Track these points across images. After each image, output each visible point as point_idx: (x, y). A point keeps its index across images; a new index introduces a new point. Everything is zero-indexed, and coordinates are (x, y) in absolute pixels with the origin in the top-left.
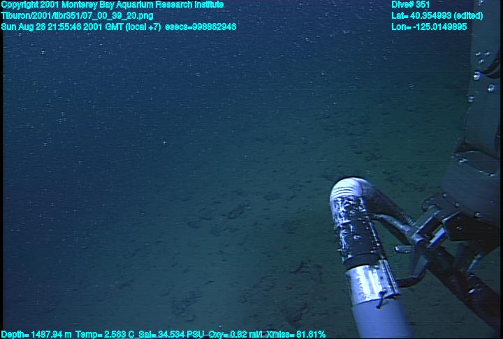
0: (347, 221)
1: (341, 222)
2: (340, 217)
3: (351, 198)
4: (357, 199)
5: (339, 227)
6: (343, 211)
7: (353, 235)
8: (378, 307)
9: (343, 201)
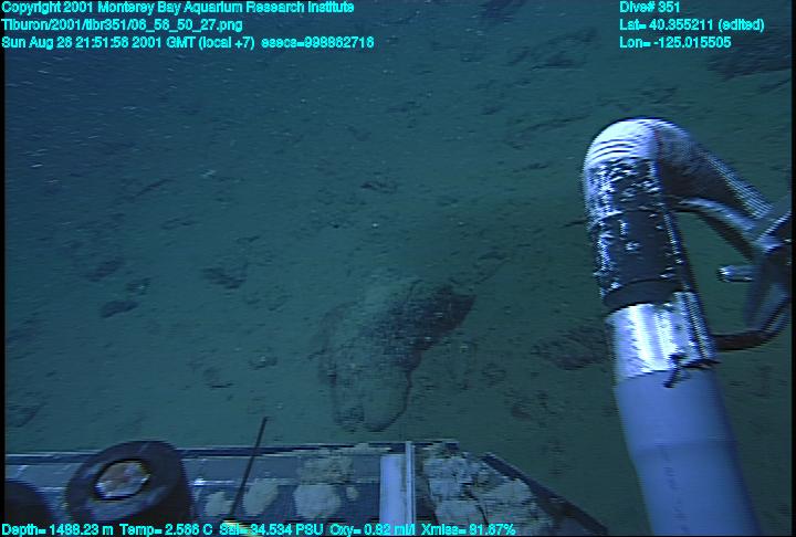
0: (616, 212)
1: (602, 215)
2: (602, 205)
3: (629, 162)
4: (642, 165)
5: (598, 226)
6: (608, 192)
7: (627, 242)
8: (668, 385)
9: (609, 169)
